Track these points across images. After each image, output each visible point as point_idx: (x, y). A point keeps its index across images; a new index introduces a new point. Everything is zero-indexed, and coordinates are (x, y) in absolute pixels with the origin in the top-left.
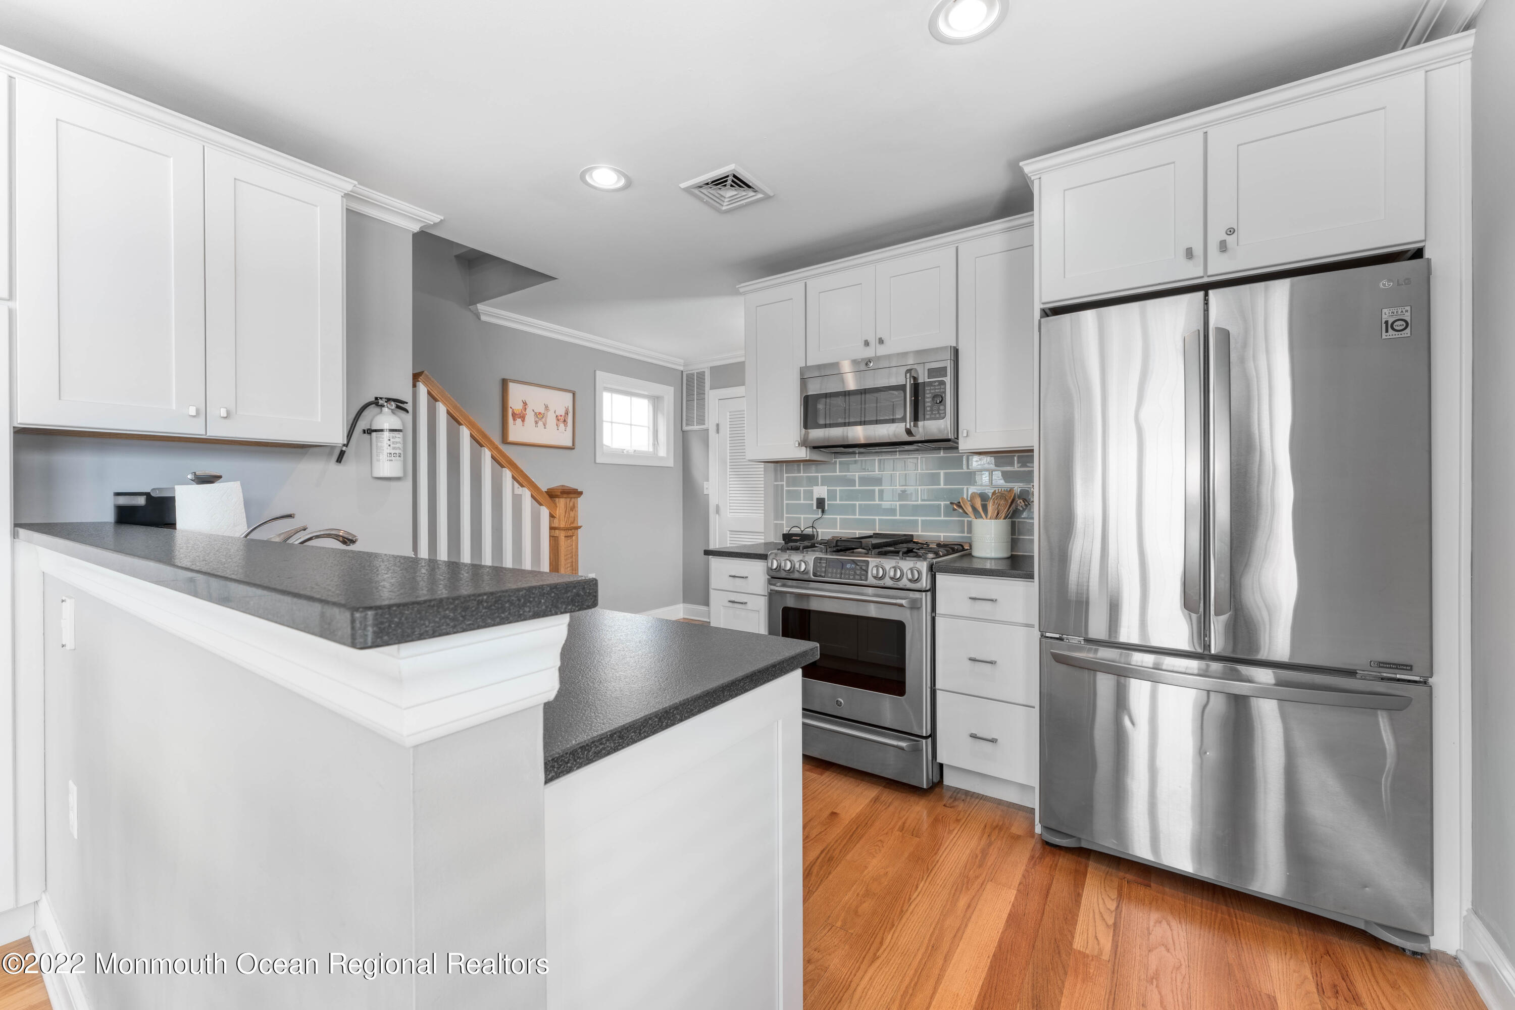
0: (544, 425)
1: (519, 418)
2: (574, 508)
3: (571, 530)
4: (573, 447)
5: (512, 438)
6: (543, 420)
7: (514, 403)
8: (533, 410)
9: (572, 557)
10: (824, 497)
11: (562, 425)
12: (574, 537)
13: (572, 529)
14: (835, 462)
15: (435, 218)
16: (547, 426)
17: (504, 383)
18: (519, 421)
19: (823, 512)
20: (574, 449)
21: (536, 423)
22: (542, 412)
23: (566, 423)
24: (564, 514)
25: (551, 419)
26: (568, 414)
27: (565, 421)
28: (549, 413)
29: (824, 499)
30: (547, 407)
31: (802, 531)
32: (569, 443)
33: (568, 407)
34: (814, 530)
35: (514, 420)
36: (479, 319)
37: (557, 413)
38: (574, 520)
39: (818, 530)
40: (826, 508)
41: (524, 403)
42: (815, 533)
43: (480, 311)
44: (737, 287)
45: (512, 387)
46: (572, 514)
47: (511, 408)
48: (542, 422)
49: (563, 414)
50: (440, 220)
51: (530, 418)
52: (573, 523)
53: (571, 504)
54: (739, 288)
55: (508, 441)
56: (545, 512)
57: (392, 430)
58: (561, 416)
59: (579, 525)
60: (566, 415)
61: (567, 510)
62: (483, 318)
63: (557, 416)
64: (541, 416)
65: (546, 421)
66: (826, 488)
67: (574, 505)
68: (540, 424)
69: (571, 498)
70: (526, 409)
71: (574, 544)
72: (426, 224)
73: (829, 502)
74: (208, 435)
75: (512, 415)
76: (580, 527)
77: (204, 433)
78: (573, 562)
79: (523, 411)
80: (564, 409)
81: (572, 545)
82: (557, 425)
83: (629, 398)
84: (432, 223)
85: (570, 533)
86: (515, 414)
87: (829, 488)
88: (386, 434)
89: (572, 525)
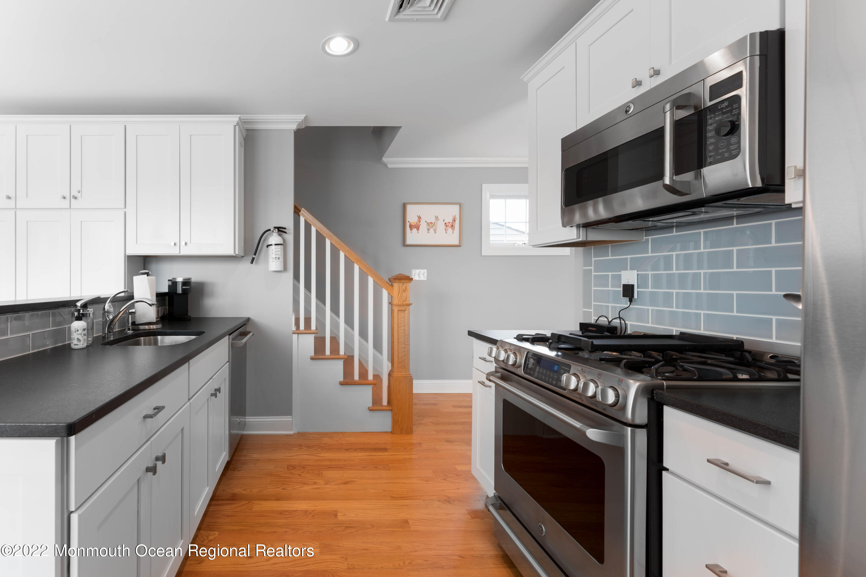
0: (435, 231)
1: (415, 228)
2: (405, 290)
3: (403, 306)
4: (460, 245)
5: (409, 242)
6: (434, 227)
7: (411, 217)
8: (426, 221)
9: (405, 326)
10: (631, 283)
11: (450, 230)
12: (406, 311)
13: (405, 306)
14: (647, 240)
15: (301, 117)
16: (437, 232)
17: (404, 206)
18: (415, 230)
19: (631, 301)
20: (460, 246)
21: (428, 230)
22: (433, 221)
23: (453, 228)
24: (397, 294)
25: (441, 226)
26: (455, 221)
27: (452, 226)
28: (439, 222)
29: (633, 286)
30: (437, 218)
31: (610, 322)
32: (457, 242)
33: (455, 215)
34: (623, 322)
35: (411, 229)
36: (387, 167)
37: (445, 221)
38: (406, 299)
39: (626, 322)
40: (636, 296)
41: (418, 217)
42: (624, 326)
43: (385, 162)
44: (521, 78)
45: (409, 208)
46: (404, 294)
47: (409, 222)
48: (433, 229)
49: (451, 221)
50: (304, 117)
51: (423, 226)
52: (405, 301)
53: (404, 287)
54: (523, 78)
55: (406, 244)
56: (385, 293)
57: (276, 245)
58: (449, 223)
59: (411, 302)
60: (454, 221)
61: (400, 292)
62: (389, 166)
63: (445, 223)
64: (432, 225)
65: (436, 228)
66: (635, 272)
67: (406, 288)
68: (432, 230)
69: (404, 283)
70: (420, 221)
71: (406, 316)
72: (299, 122)
73: (639, 290)
74: (181, 253)
75: (410, 226)
76: (411, 304)
77: (179, 253)
78: (405, 330)
79: (418, 223)
80: (452, 217)
81: (405, 317)
82: (446, 230)
83: (504, 200)
84: (301, 121)
85: (402, 308)
86: (412, 225)
87: (638, 273)
88: (273, 247)
89: (404, 303)
